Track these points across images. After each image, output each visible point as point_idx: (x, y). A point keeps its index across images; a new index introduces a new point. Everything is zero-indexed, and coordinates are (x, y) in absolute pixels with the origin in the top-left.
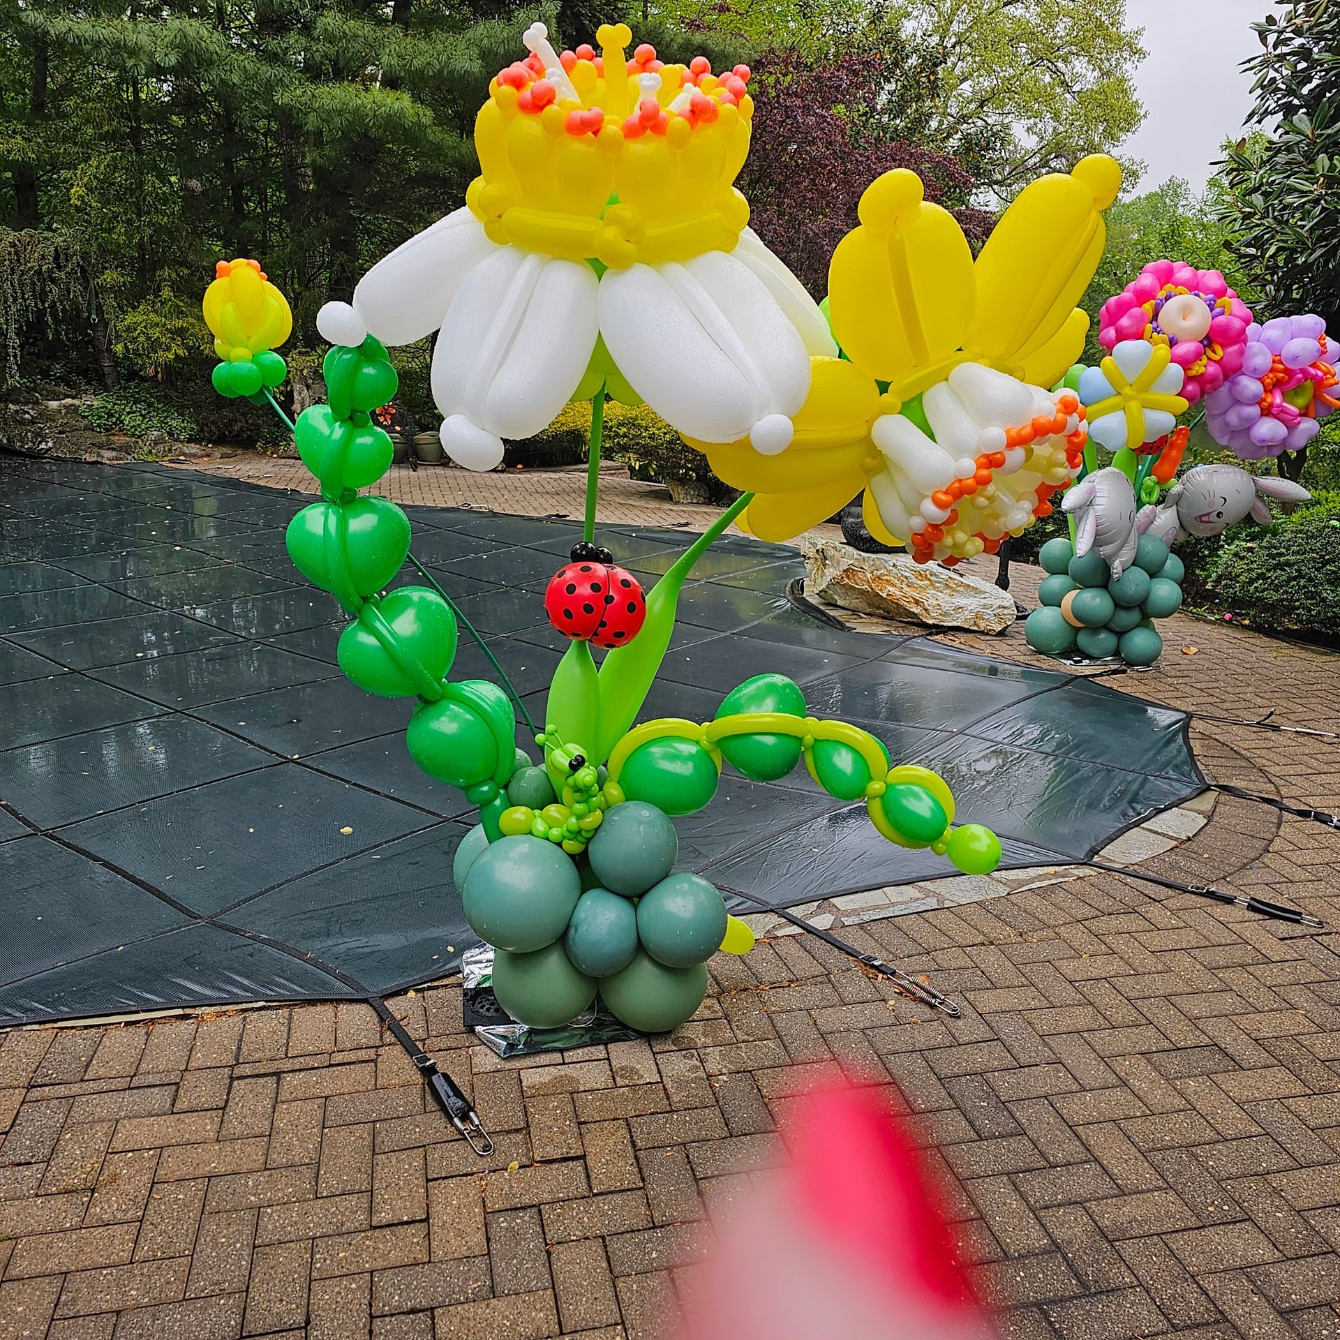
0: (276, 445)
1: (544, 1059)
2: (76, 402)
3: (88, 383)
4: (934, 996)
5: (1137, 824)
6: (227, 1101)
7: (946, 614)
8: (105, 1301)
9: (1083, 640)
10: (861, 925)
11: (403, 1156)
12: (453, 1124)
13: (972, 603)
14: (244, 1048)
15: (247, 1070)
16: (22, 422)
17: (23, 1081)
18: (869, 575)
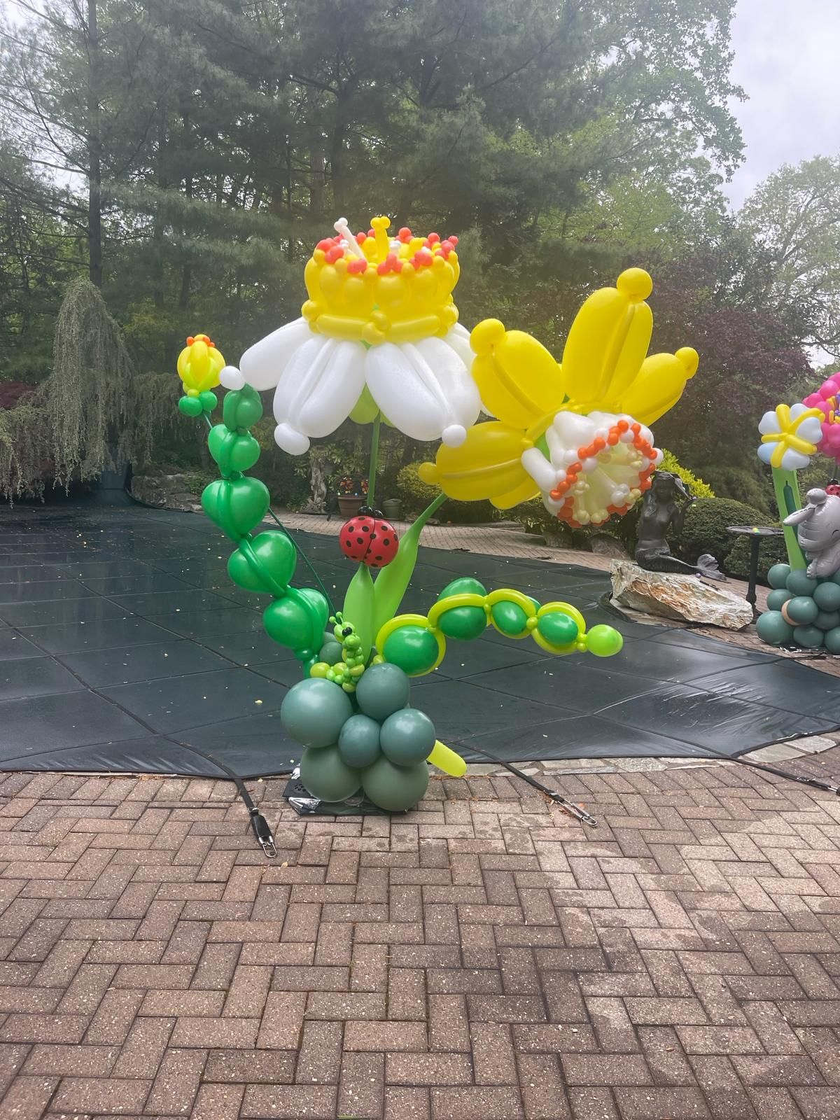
0: (299, 505)
1: (324, 819)
2: (183, 476)
3: (192, 465)
4: (583, 815)
5: (781, 742)
6: (140, 817)
7: (702, 615)
8: (44, 893)
9: (797, 635)
10: (555, 777)
11: (226, 853)
12: (258, 841)
13: (721, 608)
14: (159, 794)
15: (156, 804)
16: (151, 487)
17: (39, 794)
18: (649, 586)
